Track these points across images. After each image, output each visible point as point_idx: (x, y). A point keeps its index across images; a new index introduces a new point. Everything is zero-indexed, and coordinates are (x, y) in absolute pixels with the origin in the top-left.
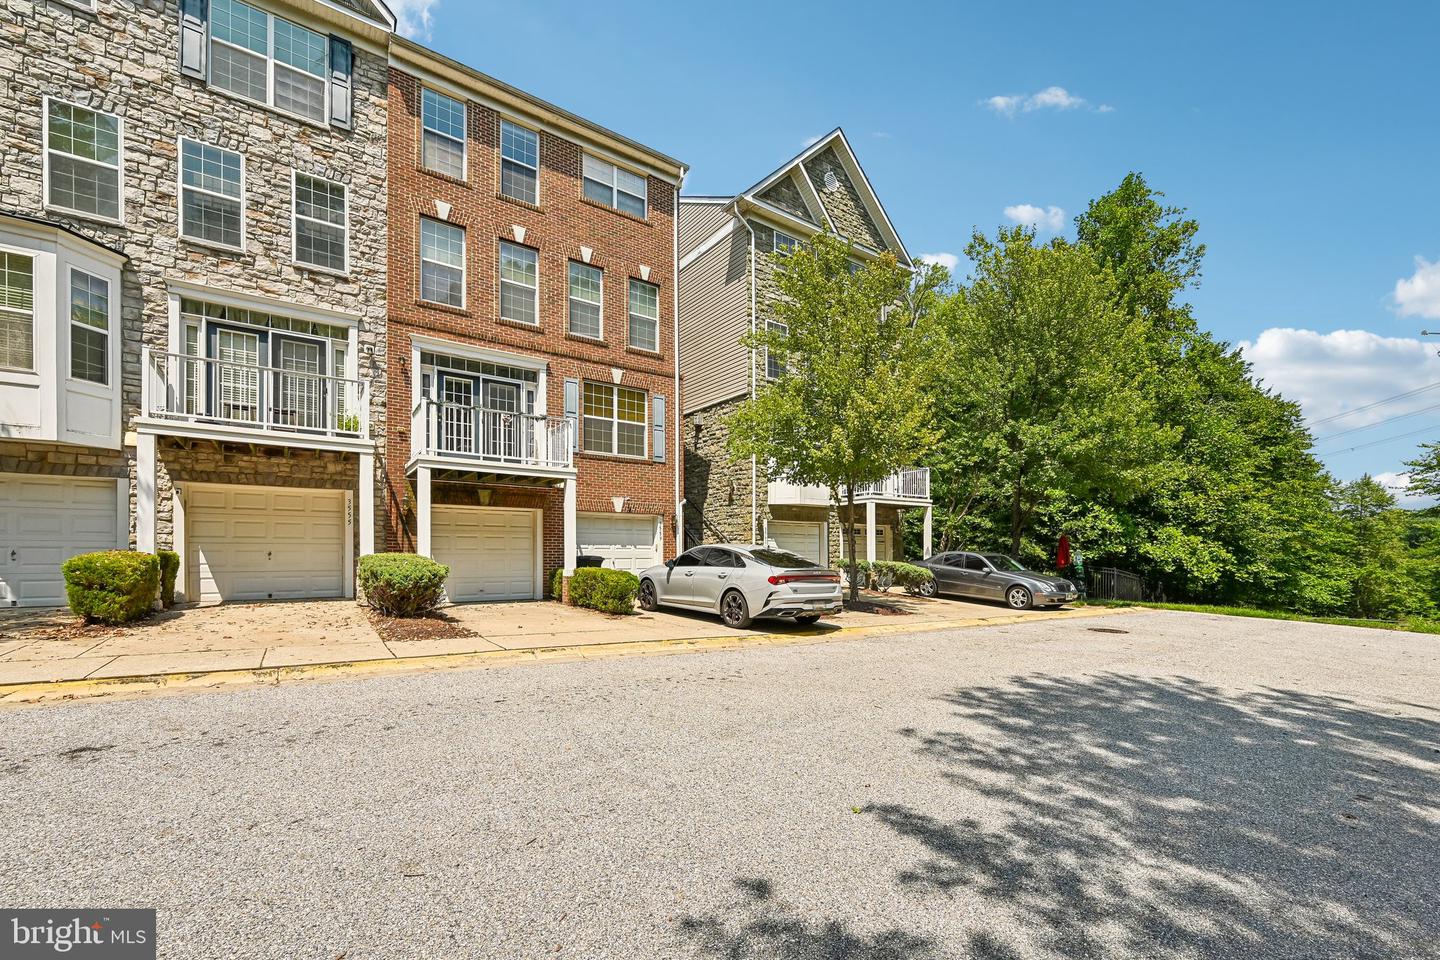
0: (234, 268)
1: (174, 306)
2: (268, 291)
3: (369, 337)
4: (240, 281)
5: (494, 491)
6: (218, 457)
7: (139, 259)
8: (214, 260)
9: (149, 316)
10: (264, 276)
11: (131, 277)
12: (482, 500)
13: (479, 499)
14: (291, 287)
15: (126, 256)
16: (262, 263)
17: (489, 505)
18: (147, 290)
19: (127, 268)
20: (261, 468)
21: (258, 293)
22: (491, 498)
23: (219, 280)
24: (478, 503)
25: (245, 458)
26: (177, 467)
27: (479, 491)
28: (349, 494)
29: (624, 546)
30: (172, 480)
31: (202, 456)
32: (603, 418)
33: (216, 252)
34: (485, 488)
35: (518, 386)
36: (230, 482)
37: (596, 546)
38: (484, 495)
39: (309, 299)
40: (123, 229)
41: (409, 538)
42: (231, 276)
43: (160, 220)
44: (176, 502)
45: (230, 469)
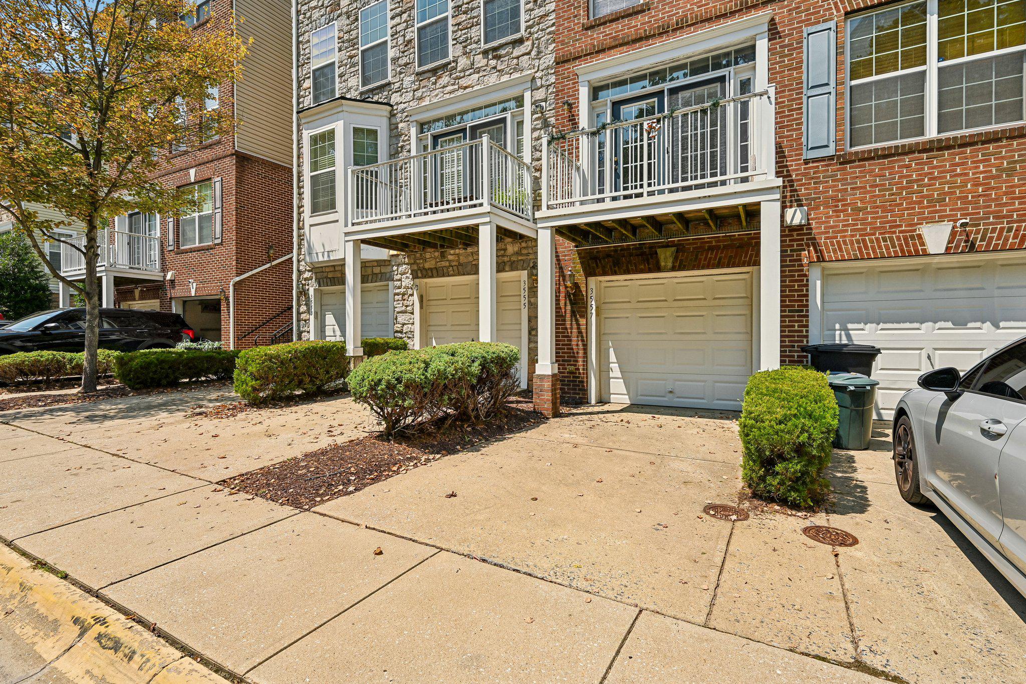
0: (445, 79)
1: (413, 131)
2: (466, 88)
3: (540, 94)
4: (450, 88)
5: (680, 248)
6: (437, 254)
7: (397, 104)
8: (433, 79)
9: (402, 147)
10: (462, 74)
11: (394, 121)
12: (663, 264)
13: (658, 262)
14: (481, 74)
15: (392, 106)
16: (463, 62)
17: (673, 269)
18: (401, 125)
19: (392, 115)
20: (463, 259)
21: (460, 92)
22: (676, 258)
23: (437, 95)
24: (658, 269)
25: (452, 252)
26: (415, 267)
27: (659, 251)
28: (524, 274)
29: (960, 323)
30: (413, 278)
31: (428, 255)
32: (900, 72)
33: (434, 71)
34: (667, 246)
35: (722, 79)
36: (443, 276)
37: (882, 326)
38: (666, 256)
39: (493, 79)
40: (389, 84)
41: (577, 320)
42: (444, 87)
43: (406, 64)
44: (416, 298)
45: (444, 264)
